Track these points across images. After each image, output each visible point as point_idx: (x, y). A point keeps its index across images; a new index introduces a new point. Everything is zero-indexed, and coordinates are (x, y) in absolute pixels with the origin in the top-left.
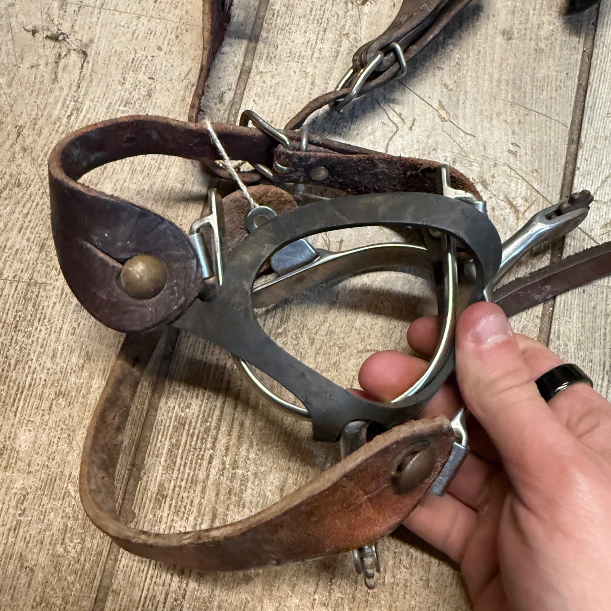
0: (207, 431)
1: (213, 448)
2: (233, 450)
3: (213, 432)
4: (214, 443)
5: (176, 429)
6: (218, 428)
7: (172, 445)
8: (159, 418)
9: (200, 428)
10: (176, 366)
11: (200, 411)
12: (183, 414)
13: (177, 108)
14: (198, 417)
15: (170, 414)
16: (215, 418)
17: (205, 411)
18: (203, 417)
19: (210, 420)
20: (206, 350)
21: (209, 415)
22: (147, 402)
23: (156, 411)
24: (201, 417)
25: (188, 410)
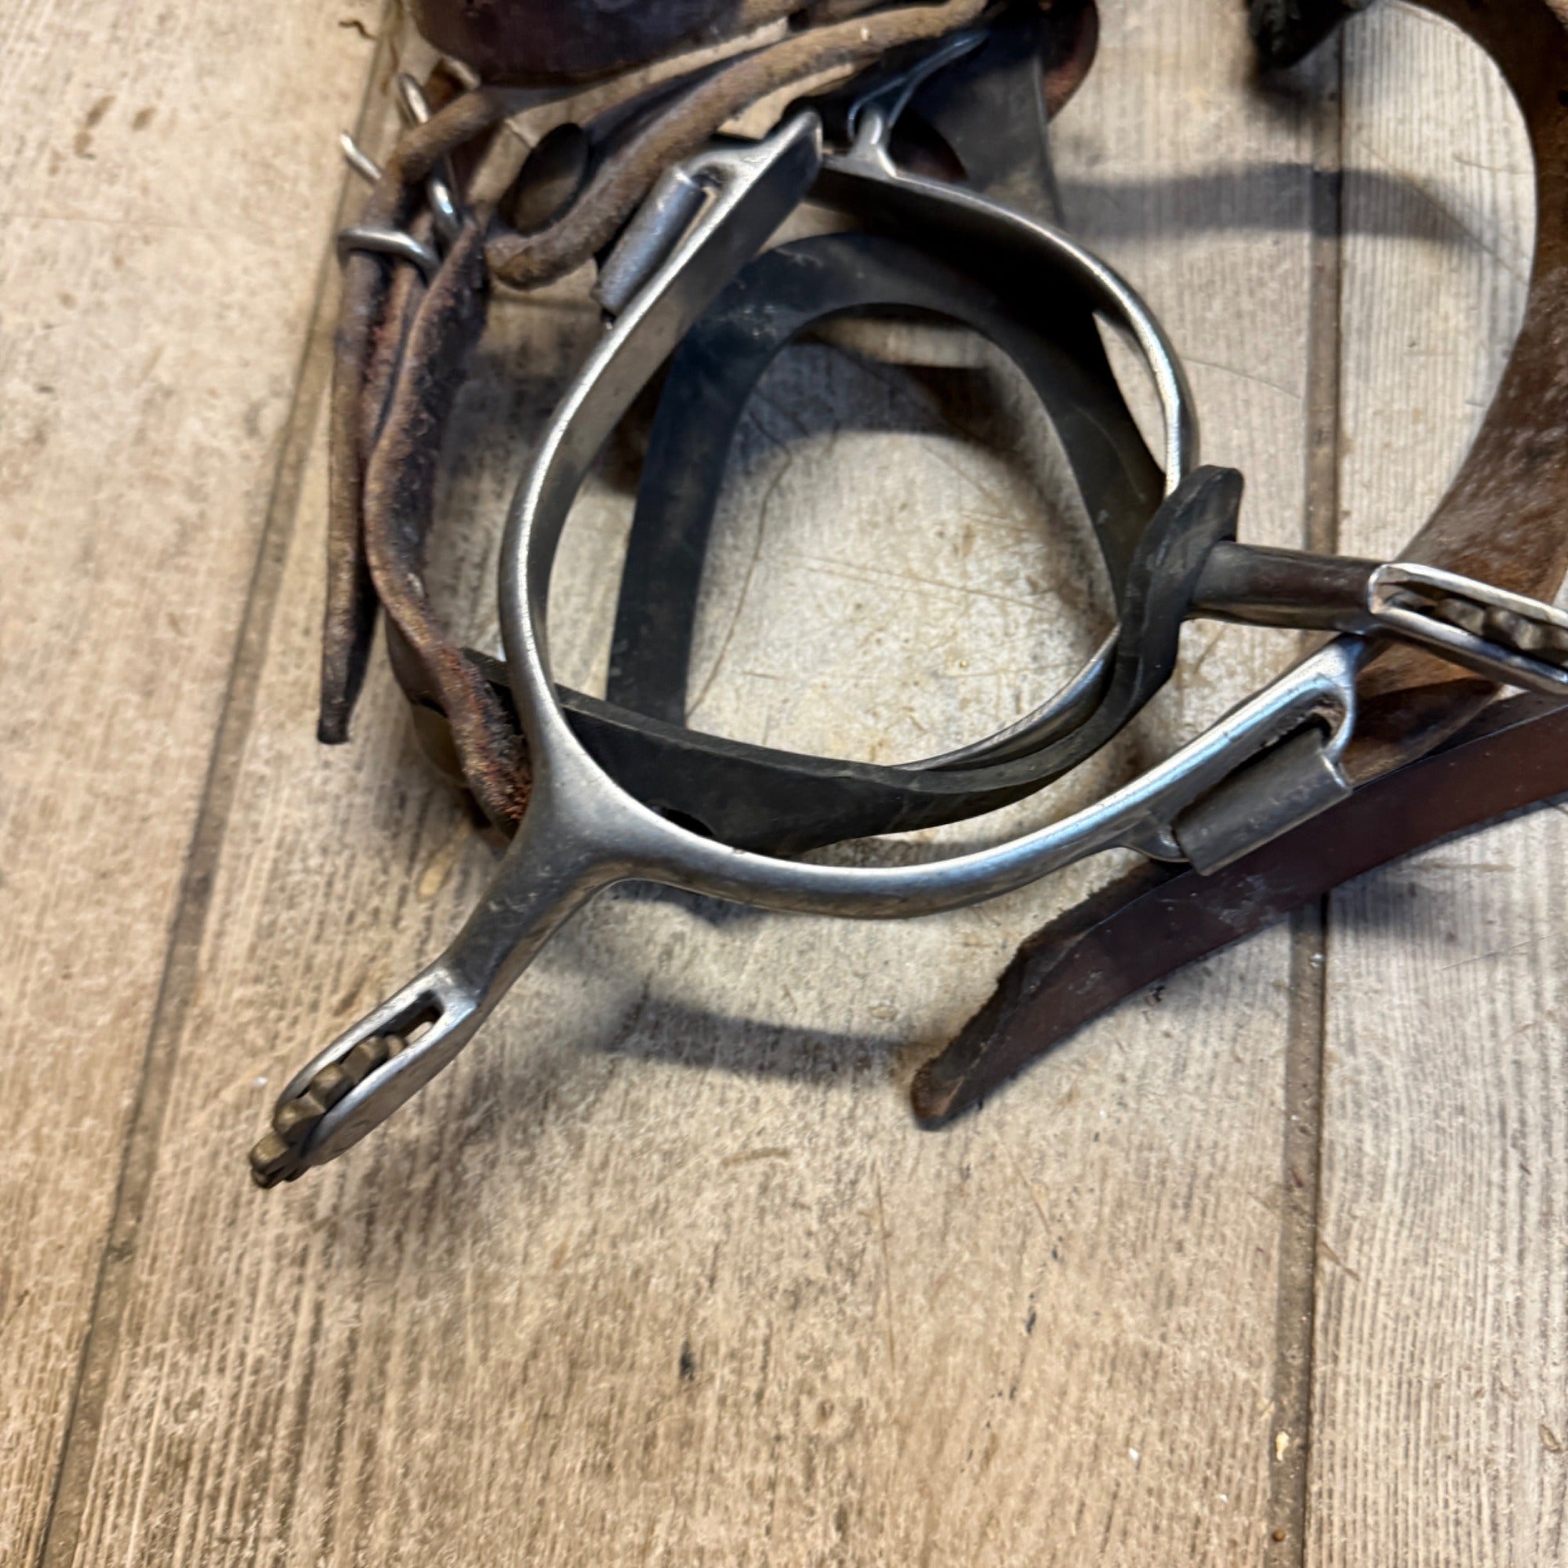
0: (259, 1477)
1: (282, 1533)
2: (345, 1532)
3: (279, 1480)
4: (284, 1515)
5: (161, 1482)
6: (294, 1464)
7: (150, 1537)
8: (104, 1450)
9: (236, 1470)
10: (152, 1271)
11: (232, 1414)
12: (180, 1429)
13: (123, 467)
14: (227, 1433)
15: (139, 1434)
16: (282, 1432)
17: (248, 1412)
18: (246, 1431)
19: (266, 1439)
20: (242, 1213)
21: (261, 1425)
22: (65, 1402)
23: (96, 1426)
24: (237, 1432)
25: (194, 1414)
